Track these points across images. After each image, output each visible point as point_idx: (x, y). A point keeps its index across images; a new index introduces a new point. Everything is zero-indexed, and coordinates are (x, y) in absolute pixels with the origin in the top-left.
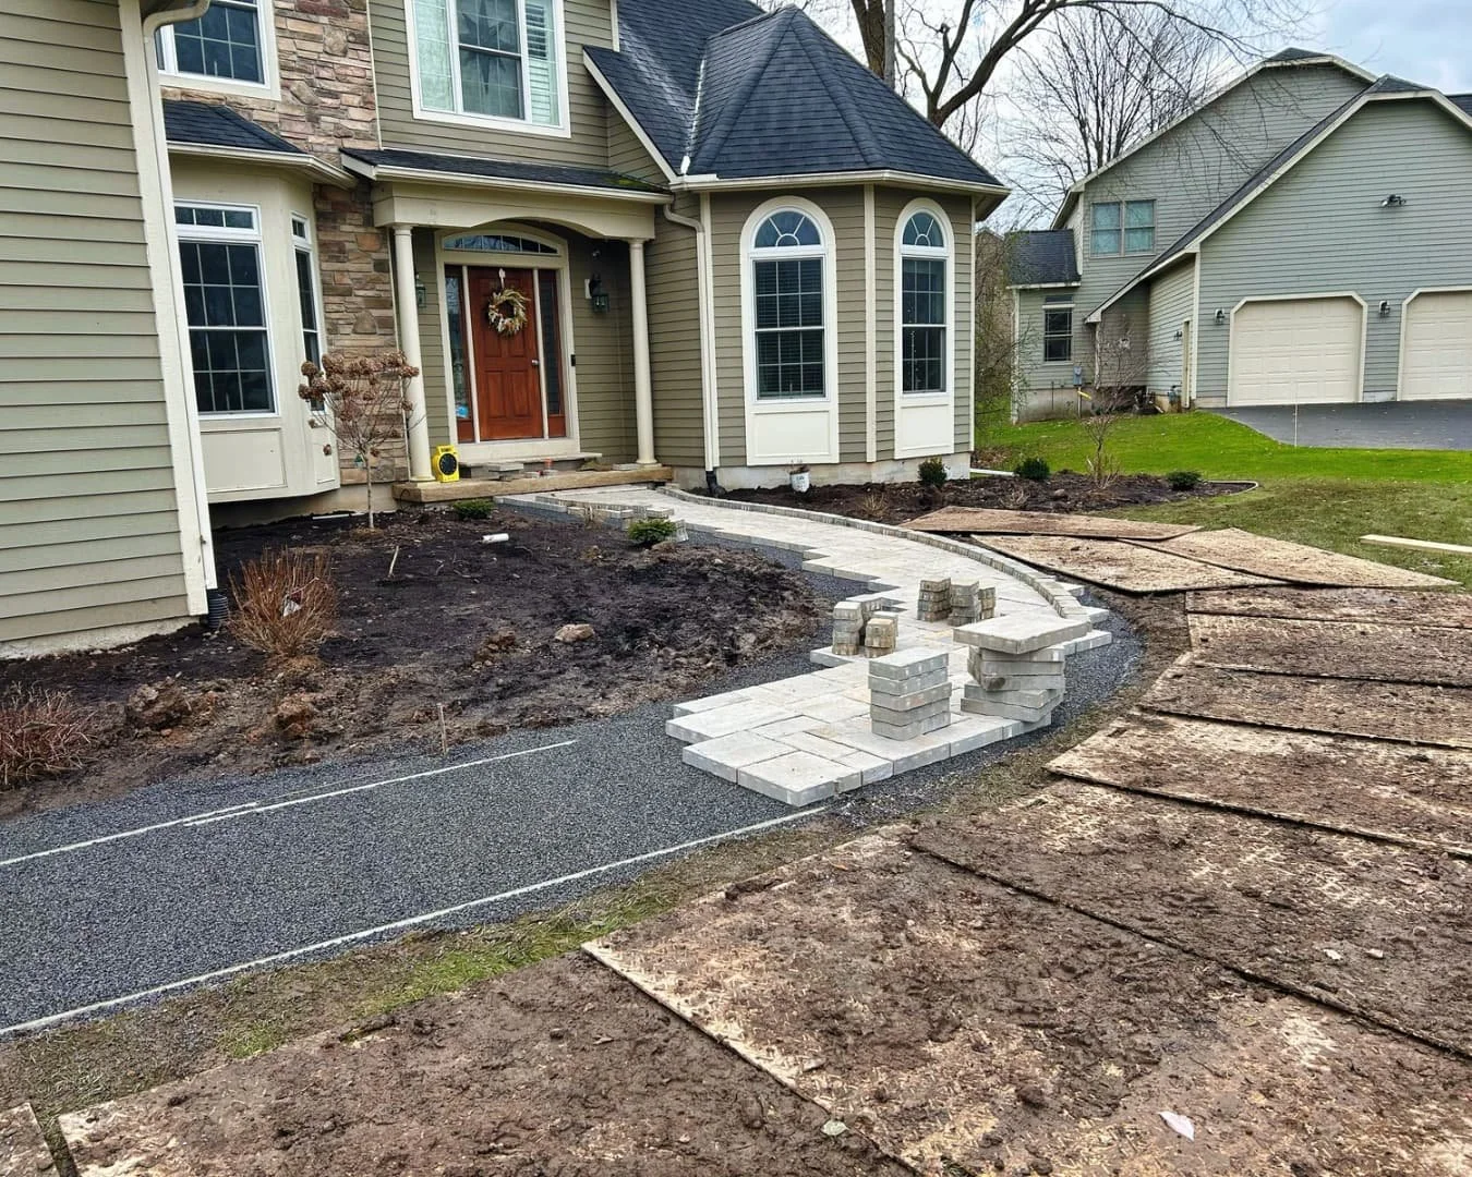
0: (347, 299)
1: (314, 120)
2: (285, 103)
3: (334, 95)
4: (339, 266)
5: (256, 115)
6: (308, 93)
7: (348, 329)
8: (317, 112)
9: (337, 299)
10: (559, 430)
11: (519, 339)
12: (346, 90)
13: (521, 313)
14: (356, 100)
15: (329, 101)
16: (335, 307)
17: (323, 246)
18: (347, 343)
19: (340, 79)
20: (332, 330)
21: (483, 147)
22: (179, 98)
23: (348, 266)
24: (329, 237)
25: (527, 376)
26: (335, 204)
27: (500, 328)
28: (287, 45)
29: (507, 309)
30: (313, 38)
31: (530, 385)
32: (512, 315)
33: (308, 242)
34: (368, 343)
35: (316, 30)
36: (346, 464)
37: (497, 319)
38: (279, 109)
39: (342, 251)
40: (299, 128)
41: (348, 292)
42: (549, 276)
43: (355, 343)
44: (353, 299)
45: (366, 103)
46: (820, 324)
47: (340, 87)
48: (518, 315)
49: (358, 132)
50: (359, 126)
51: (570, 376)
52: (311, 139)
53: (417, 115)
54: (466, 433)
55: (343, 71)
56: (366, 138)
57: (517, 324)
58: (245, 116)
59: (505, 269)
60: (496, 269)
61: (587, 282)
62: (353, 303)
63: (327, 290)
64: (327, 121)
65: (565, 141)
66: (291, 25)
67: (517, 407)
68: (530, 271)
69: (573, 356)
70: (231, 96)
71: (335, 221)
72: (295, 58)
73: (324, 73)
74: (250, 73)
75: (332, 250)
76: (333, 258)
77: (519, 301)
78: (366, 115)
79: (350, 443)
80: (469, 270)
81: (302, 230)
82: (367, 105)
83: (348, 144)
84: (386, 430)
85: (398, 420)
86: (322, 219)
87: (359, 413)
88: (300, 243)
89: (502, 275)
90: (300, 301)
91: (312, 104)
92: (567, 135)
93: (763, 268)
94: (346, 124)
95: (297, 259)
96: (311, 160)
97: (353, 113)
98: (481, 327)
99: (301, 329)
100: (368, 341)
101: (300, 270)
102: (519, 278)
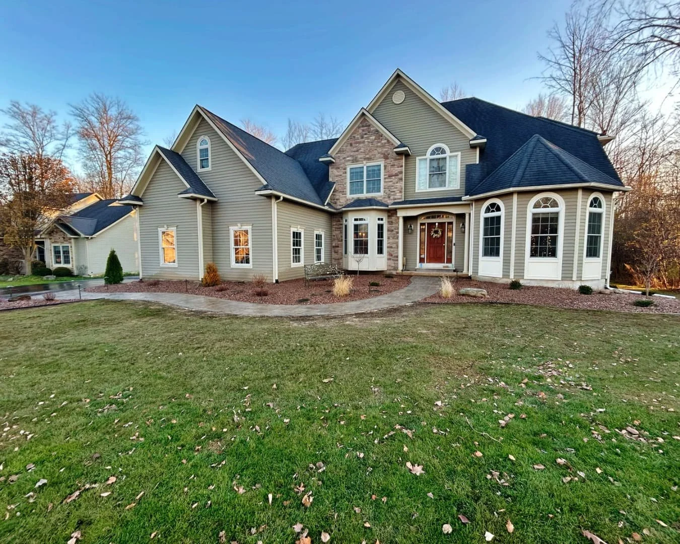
1: (389, 197)
2: (384, 195)
3: (394, 192)
4: (391, 226)
6: (389, 192)
7: (392, 238)
9: (390, 232)
10: (449, 261)
11: (440, 239)
13: (440, 233)
14: (398, 192)
15: (392, 193)
16: (390, 234)
17: (388, 222)
18: (391, 241)
19: (396, 188)
20: (389, 238)
21: (433, 195)
22: (365, 198)
23: (394, 225)
24: (390, 220)
25: (441, 248)
26: (392, 214)
27: (434, 236)
28: (386, 184)
29: (436, 232)
30: (391, 181)
31: (442, 250)
32: (438, 234)
33: (385, 222)
35: (392, 180)
36: (388, 265)
38: (383, 197)
39: (393, 222)
40: (386, 200)
41: (392, 231)
42: (450, 224)
43: (393, 241)
46: (500, 235)
47: (395, 190)
50: (398, 197)
51: (454, 247)
52: (389, 202)
53: (416, 191)
54: (422, 260)
56: (400, 199)
57: (439, 236)
58: (377, 199)
60: (435, 223)
61: (461, 224)
62: (394, 233)
63: (388, 230)
64: (392, 197)
65: (458, 190)
66: (387, 180)
67: (438, 256)
68: (445, 223)
69: (454, 244)
70: (374, 196)
71: (392, 217)
72: (387, 186)
73: (392, 188)
74: (379, 191)
75: (390, 223)
76: (390, 224)
77: (439, 230)
78: (400, 194)
79: (389, 261)
80: (428, 223)
81: (382, 219)
82: (401, 192)
83: (396, 201)
84: (396, 259)
85: (397, 257)
86: (389, 217)
87: (392, 255)
88: (380, 222)
89: (437, 224)
90: (379, 233)
91: (389, 194)
92: (459, 188)
93: (486, 219)
94: (396, 197)
95: (379, 225)
96: (375, 207)
97: (397, 194)
98: (430, 237)
99: (377, 239)
100: (397, 240)
101: (380, 227)
102: (442, 225)
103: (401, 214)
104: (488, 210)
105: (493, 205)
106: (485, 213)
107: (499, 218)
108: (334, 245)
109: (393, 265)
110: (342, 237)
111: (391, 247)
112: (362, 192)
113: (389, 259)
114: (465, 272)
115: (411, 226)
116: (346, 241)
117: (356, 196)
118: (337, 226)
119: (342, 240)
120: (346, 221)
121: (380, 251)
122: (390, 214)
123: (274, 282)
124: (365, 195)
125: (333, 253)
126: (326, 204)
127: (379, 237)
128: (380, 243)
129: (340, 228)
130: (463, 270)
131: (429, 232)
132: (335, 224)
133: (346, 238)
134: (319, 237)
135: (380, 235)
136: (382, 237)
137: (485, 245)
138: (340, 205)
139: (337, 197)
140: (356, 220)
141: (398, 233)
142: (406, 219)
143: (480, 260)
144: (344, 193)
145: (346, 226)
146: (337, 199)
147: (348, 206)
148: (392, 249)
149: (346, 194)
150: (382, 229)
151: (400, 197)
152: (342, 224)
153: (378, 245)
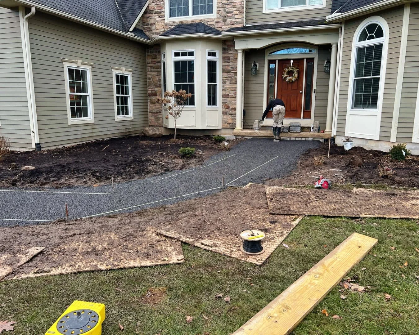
0: (229, 73)
1: (225, 21)
2: (218, 18)
3: (231, 12)
4: (227, 64)
5: (209, 23)
6: (224, 13)
7: (228, 83)
8: (226, 19)
9: (226, 74)
11: (295, 84)
12: (235, 10)
13: (296, 75)
14: (237, 12)
15: (229, 15)
16: (225, 76)
17: (224, 58)
18: (228, 87)
19: (234, 7)
20: (224, 83)
21: (287, 18)
22: (191, 23)
23: (230, 64)
24: (226, 55)
25: (297, 97)
26: (228, 46)
27: (287, 80)
28: (219, 1)
29: (290, 73)
31: (298, 100)
32: (293, 76)
33: (218, 58)
34: (233, 87)
36: (223, 122)
37: (286, 77)
38: (215, 20)
39: (229, 59)
40: (220, 24)
41: (229, 71)
42: (310, 61)
43: (230, 87)
44: (231, 73)
45: (241, 12)
46: (379, 75)
47: (233, 9)
48: (294, 76)
49: (237, 22)
50: (238, 20)
51: (314, 95)
52: (223, 27)
53: (263, 12)
55: (234, 4)
56: (239, 23)
57: (294, 79)
58: (206, 24)
59: (293, 60)
60: (290, 60)
61: (326, 62)
62: (230, 75)
63: (224, 71)
64: (228, 21)
65: (323, 9)
67: (292, 107)
68: (303, 59)
69: (315, 90)
70: (203, 19)
71: (228, 50)
72: (221, 4)
73: (229, 6)
74: (210, 11)
75: (226, 60)
76: (226, 62)
77: (295, 70)
78: (240, 16)
79: (225, 116)
80: (279, 60)
81: (214, 54)
82: (241, 13)
83: (234, 26)
84: (234, 113)
85: (235, 109)
86: (225, 50)
87: (228, 108)
88: (212, 58)
89: (292, 61)
90: (209, 75)
91: (225, 17)
92: (324, 6)
93: (360, 51)
94: (234, 20)
95: (210, 63)
96: (201, 35)
97: (236, 17)
98: (282, 80)
99: (206, 83)
100: (234, 86)
101: (212, 66)
102: (298, 62)
103: (240, 46)
104: (363, 37)
105: (372, 28)
106: (359, 41)
107: (379, 47)
108: (149, 92)
109: (230, 121)
110: (160, 80)
111: (228, 96)
112: (187, 14)
113: (224, 113)
114: (327, 130)
115: (255, 65)
116: (165, 86)
117: (178, 19)
118: (153, 65)
119: (160, 85)
120: (164, 57)
121: (212, 101)
122: (226, 47)
123: (34, 147)
124: (190, 18)
125: (149, 104)
126: (131, 29)
127: (209, 81)
128: (212, 90)
129: (158, 68)
130: (325, 127)
131: (281, 73)
132: (150, 61)
133: (165, 82)
134: (121, 79)
135: (212, 77)
136: (215, 80)
137: (357, 91)
138: (156, 33)
139: (152, 21)
140: (177, 54)
141: (236, 74)
142: (249, 54)
143: (348, 113)
144: (160, 13)
145: (164, 64)
146: (152, 24)
147: (166, 34)
148: (229, 99)
149: (164, 16)
150: (215, 69)
151: (239, 19)
152: (160, 62)
153: (209, 93)
